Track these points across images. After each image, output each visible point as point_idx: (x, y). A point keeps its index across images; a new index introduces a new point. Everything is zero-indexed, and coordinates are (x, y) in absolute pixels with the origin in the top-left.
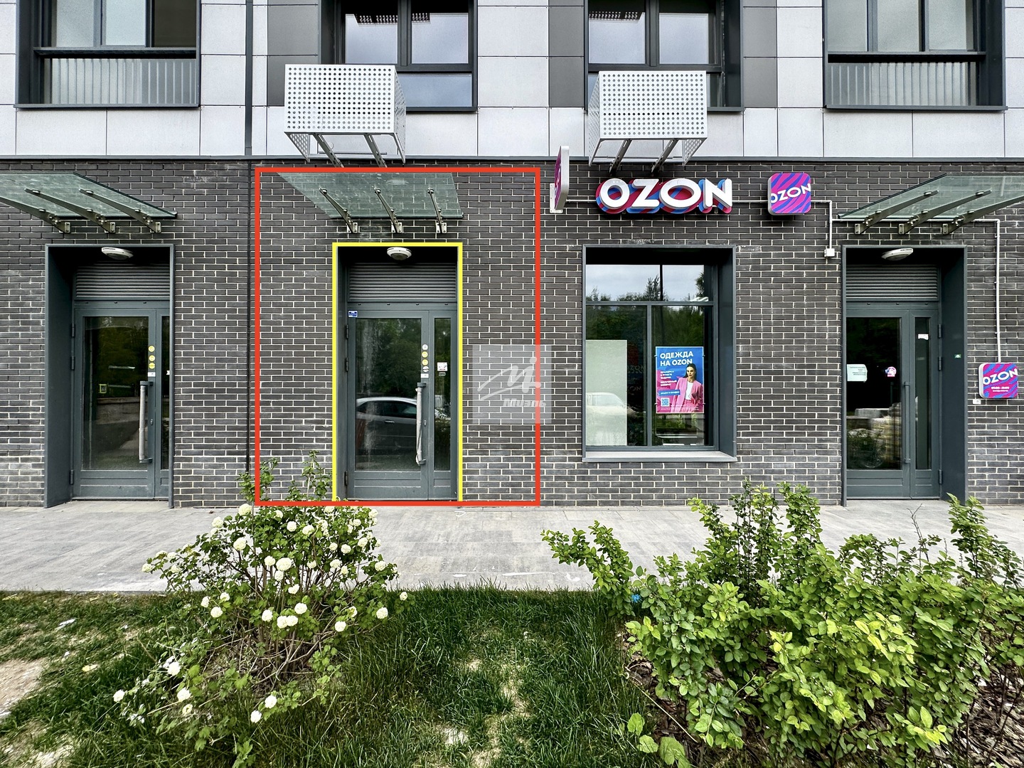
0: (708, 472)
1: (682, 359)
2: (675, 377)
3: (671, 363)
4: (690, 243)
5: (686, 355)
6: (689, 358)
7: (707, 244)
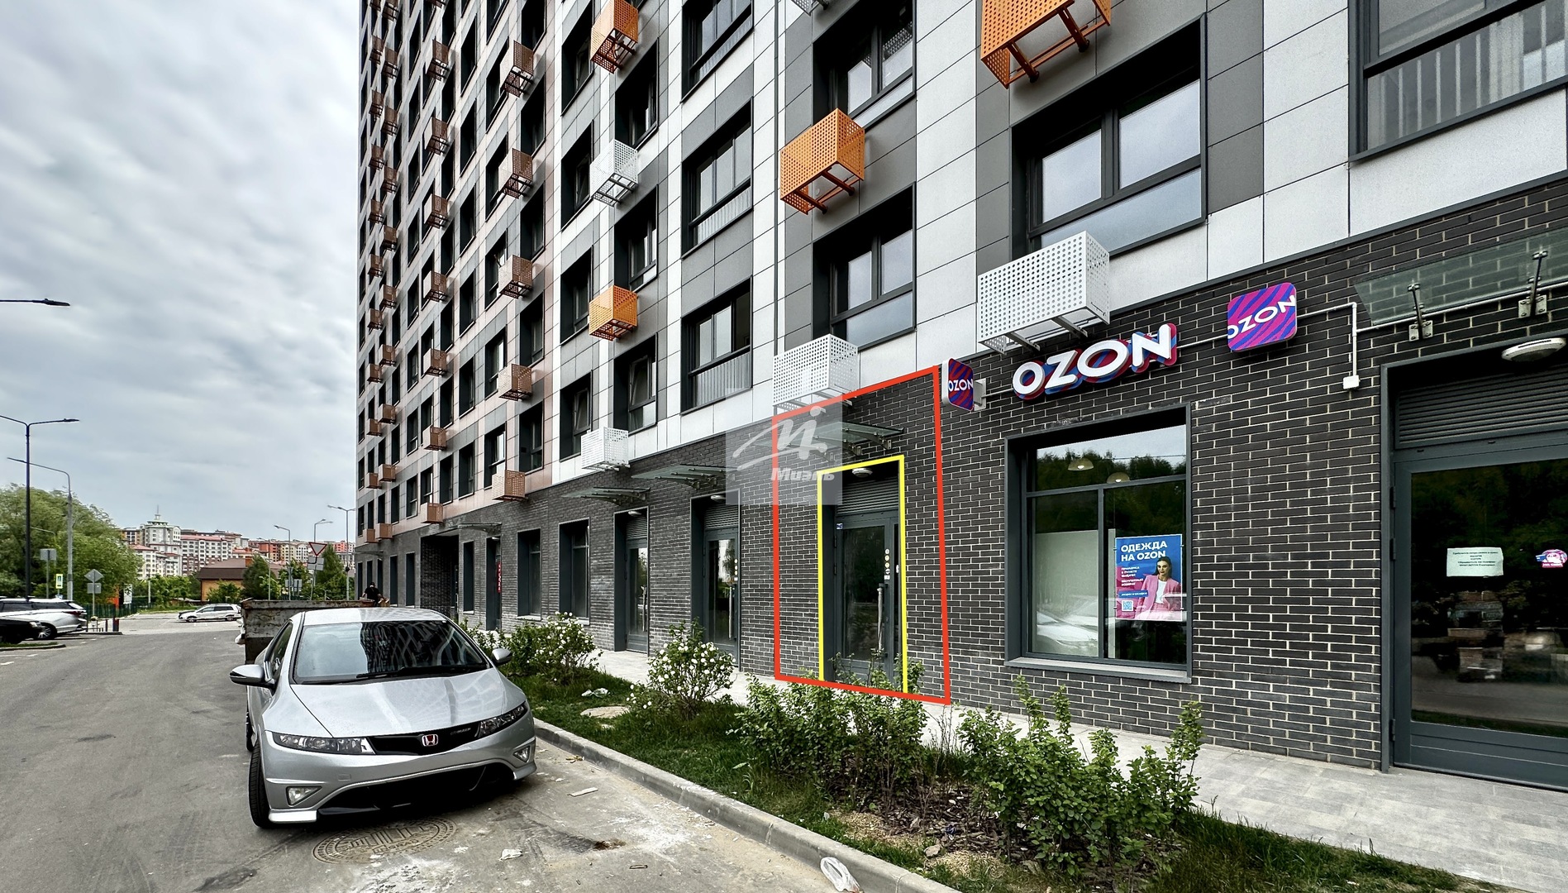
0: (1150, 692)
1: (1151, 551)
2: (1141, 575)
3: (1136, 557)
4: (1127, 412)
5: (1156, 545)
6: (1161, 550)
7: (1150, 408)
